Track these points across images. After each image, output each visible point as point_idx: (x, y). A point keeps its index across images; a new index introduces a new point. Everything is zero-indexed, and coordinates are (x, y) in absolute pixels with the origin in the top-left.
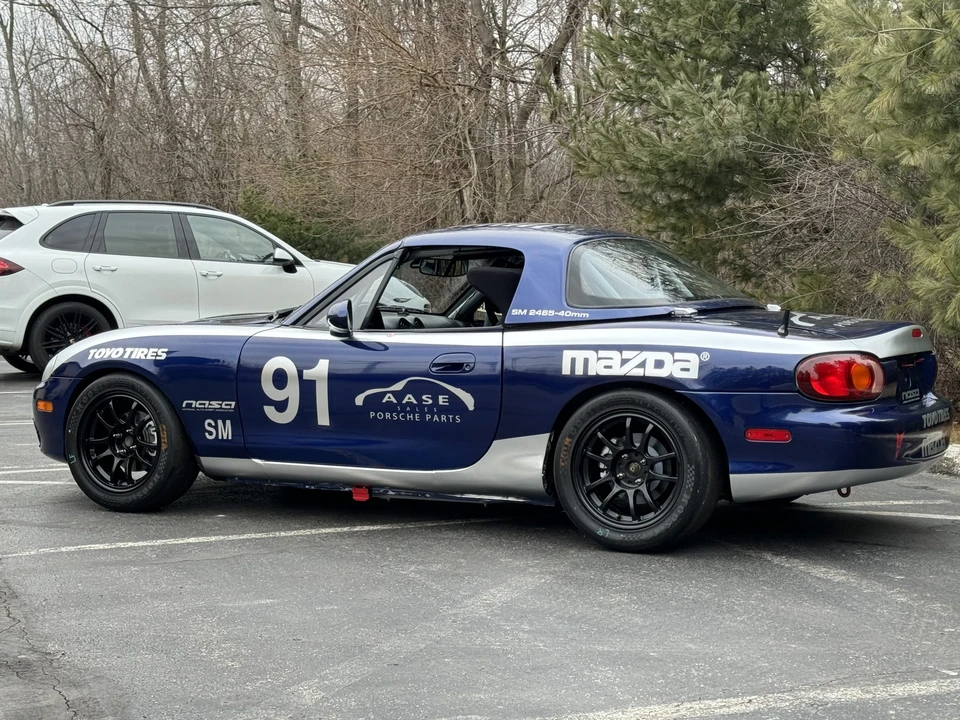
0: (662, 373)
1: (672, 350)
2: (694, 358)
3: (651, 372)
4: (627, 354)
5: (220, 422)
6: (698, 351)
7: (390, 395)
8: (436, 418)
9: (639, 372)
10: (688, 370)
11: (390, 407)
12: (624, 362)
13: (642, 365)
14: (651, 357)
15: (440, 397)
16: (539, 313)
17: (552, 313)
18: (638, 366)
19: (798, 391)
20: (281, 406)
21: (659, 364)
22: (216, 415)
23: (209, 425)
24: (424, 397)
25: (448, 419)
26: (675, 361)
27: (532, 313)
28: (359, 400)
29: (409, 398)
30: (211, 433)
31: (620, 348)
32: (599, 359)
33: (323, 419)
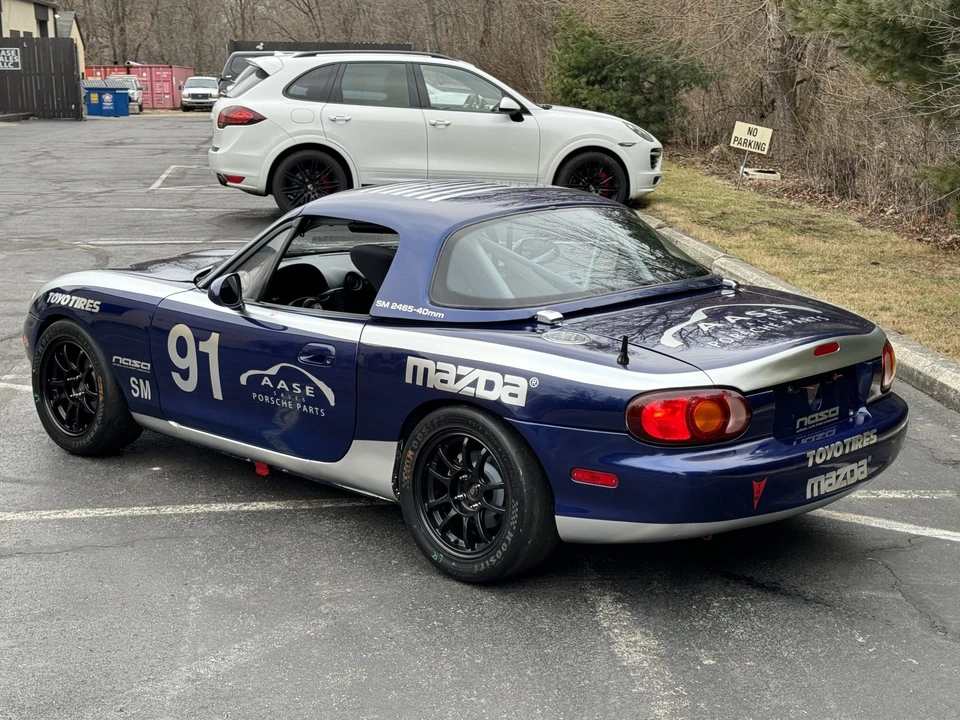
0: (492, 396)
1: (503, 370)
2: (522, 382)
3: (481, 392)
4: (463, 370)
5: (141, 381)
6: (527, 375)
7: (266, 378)
8: (305, 409)
9: (470, 391)
10: (516, 396)
11: (266, 390)
12: (459, 378)
13: (474, 384)
14: (483, 376)
15: (307, 388)
16: (400, 307)
17: (411, 309)
18: (470, 385)
19: (627, 432)
20: (185, 374)
21: (490, 385)
22: (139, 374)
23: (134, 382)
24: (294, 385)
25: (314, 410)
26: (505, 384)
27: (394, 306)
28: (243, 379)
29: (282, 384)
30: (136, 391)
31: (457, 362)
32: (437, 371)
33: (218, 394)
